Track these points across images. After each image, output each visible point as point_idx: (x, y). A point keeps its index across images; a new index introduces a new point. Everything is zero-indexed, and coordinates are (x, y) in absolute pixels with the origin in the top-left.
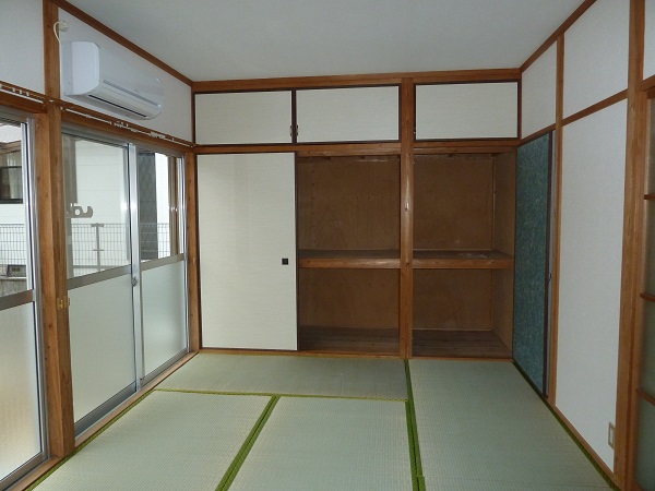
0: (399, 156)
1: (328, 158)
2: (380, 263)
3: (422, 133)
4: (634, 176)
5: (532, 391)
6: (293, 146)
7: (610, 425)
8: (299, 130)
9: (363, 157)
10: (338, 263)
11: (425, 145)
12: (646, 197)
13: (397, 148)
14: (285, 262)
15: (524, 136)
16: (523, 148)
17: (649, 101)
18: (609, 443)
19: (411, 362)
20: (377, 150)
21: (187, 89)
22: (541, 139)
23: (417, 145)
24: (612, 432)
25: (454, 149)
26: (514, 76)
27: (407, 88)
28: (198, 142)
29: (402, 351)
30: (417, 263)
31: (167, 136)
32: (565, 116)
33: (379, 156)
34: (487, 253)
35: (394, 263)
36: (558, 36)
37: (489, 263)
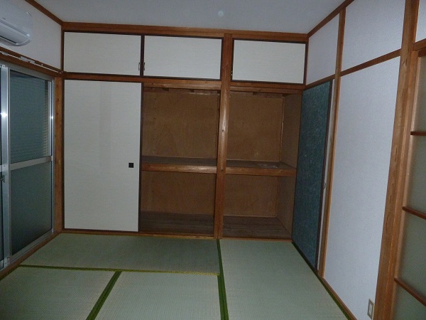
0: (219, 92)
1: (167, 89)
2: (202, 169)
3: (237, 76)
4: (403, 116)
5: (307, 265)
6: (140, 78)
7: (370, 302)
8: (145, 67)
9: (192, 90)
10: (172, 168)
11: (239, 84)
12: (412, 133)
13: (217, 85)
14: (131, 165)
15: (308, 83)
16: (308, 92)
17: (420, 59)
18: (368, 314)
19: (221, 241)
20: (203, 86)
21: (58, 28)
22: (323, 85)
23: (234, 84)
24: (371, 306)
25: (258, 89)
26: (303, 39)
27: (228, 41)
28: (65, 70)
29: (216, 234)
30: (228, 170)
31: (37, 62)
32: (343, 69)
33: (204, 90)
34: (277, 164)
35: (213, 169)
36: (341, 10)
37: (279, 172)
